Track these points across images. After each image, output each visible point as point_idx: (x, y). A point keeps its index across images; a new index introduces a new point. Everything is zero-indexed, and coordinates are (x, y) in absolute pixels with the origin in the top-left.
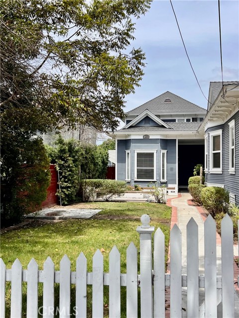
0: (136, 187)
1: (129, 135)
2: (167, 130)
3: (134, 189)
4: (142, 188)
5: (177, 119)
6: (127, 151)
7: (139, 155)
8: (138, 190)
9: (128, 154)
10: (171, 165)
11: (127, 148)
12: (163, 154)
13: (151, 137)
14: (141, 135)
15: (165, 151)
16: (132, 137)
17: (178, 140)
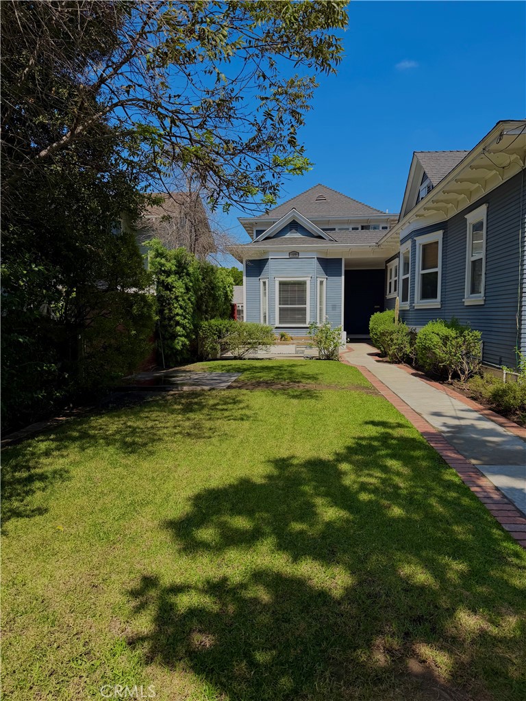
0: (283, 336)
2: (328, 242)
3: (279, 340)
4: (291, 338)
5: (337, 227)
6: (262, 279)
7: (281, 284)
9: (265, 283)
10: (333, 301)
12: (321, 283)
13: (302, 255)
14: (286, 251)
15: (324, 279)
16: (270, 255)
17: (345, 260)
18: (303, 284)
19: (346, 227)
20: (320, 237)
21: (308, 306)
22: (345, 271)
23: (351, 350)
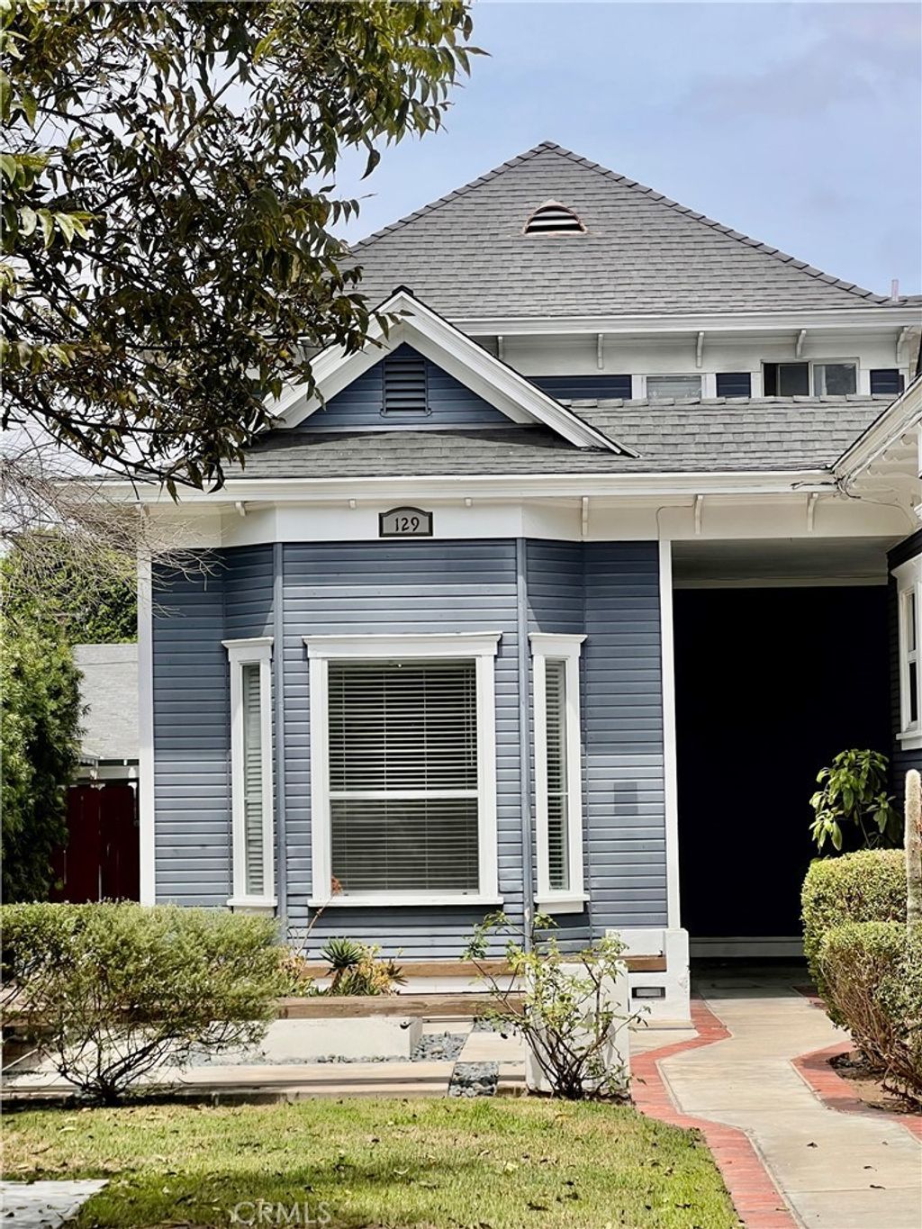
0: (342, 961)
1: (255, 512)
2: (584, 461)
3: (325, 984)
4: (392, 973)
5: (638, 370)
6: (240, 653)
7: (347, 679)
8: (360, 986)
9: (252, 671)
10: (618, 766)
11: (244, 620)
12: (555, 669)
13: (444, 529)
14: (362, 506)
15: (568, 647)
16: (283, 529)
17: (677, 548)
18: (460, 676)
19: (686, 367)
20: (541, 435)
21: (486, 793)
22: (678, 595)
23: (710, 1030)
